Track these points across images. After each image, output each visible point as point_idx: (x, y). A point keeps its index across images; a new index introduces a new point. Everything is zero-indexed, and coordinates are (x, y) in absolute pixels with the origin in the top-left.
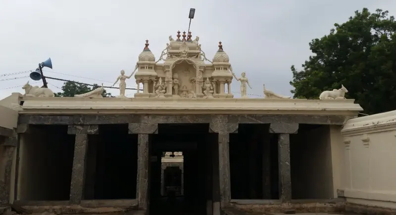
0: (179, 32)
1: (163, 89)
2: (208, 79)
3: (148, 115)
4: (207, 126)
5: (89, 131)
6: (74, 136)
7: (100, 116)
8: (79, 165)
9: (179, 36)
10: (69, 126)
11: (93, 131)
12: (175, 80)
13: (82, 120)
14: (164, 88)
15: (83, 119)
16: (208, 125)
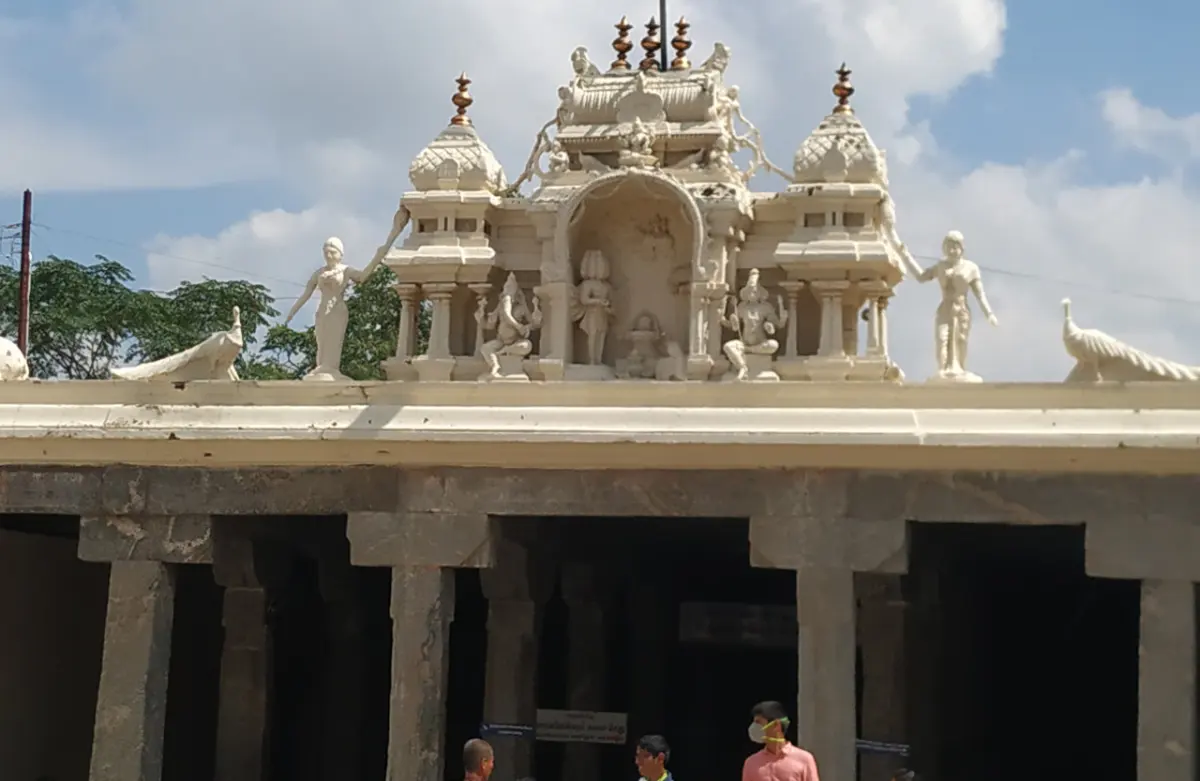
0: (623, 29)
1: (519, 337)
2: (754, 279)
3: (440, 471)
4: (736, 530)
5: (170, 547)
6: (101, 572)
7: (220, 476)
8: (124, 712)
9: (623, 49)
10: (83, 522)
11: (190, 548)
12: (587, 286)
13: (139, 489)
14: (526, 330)
15: (145, 488)
16: (742, 525)
